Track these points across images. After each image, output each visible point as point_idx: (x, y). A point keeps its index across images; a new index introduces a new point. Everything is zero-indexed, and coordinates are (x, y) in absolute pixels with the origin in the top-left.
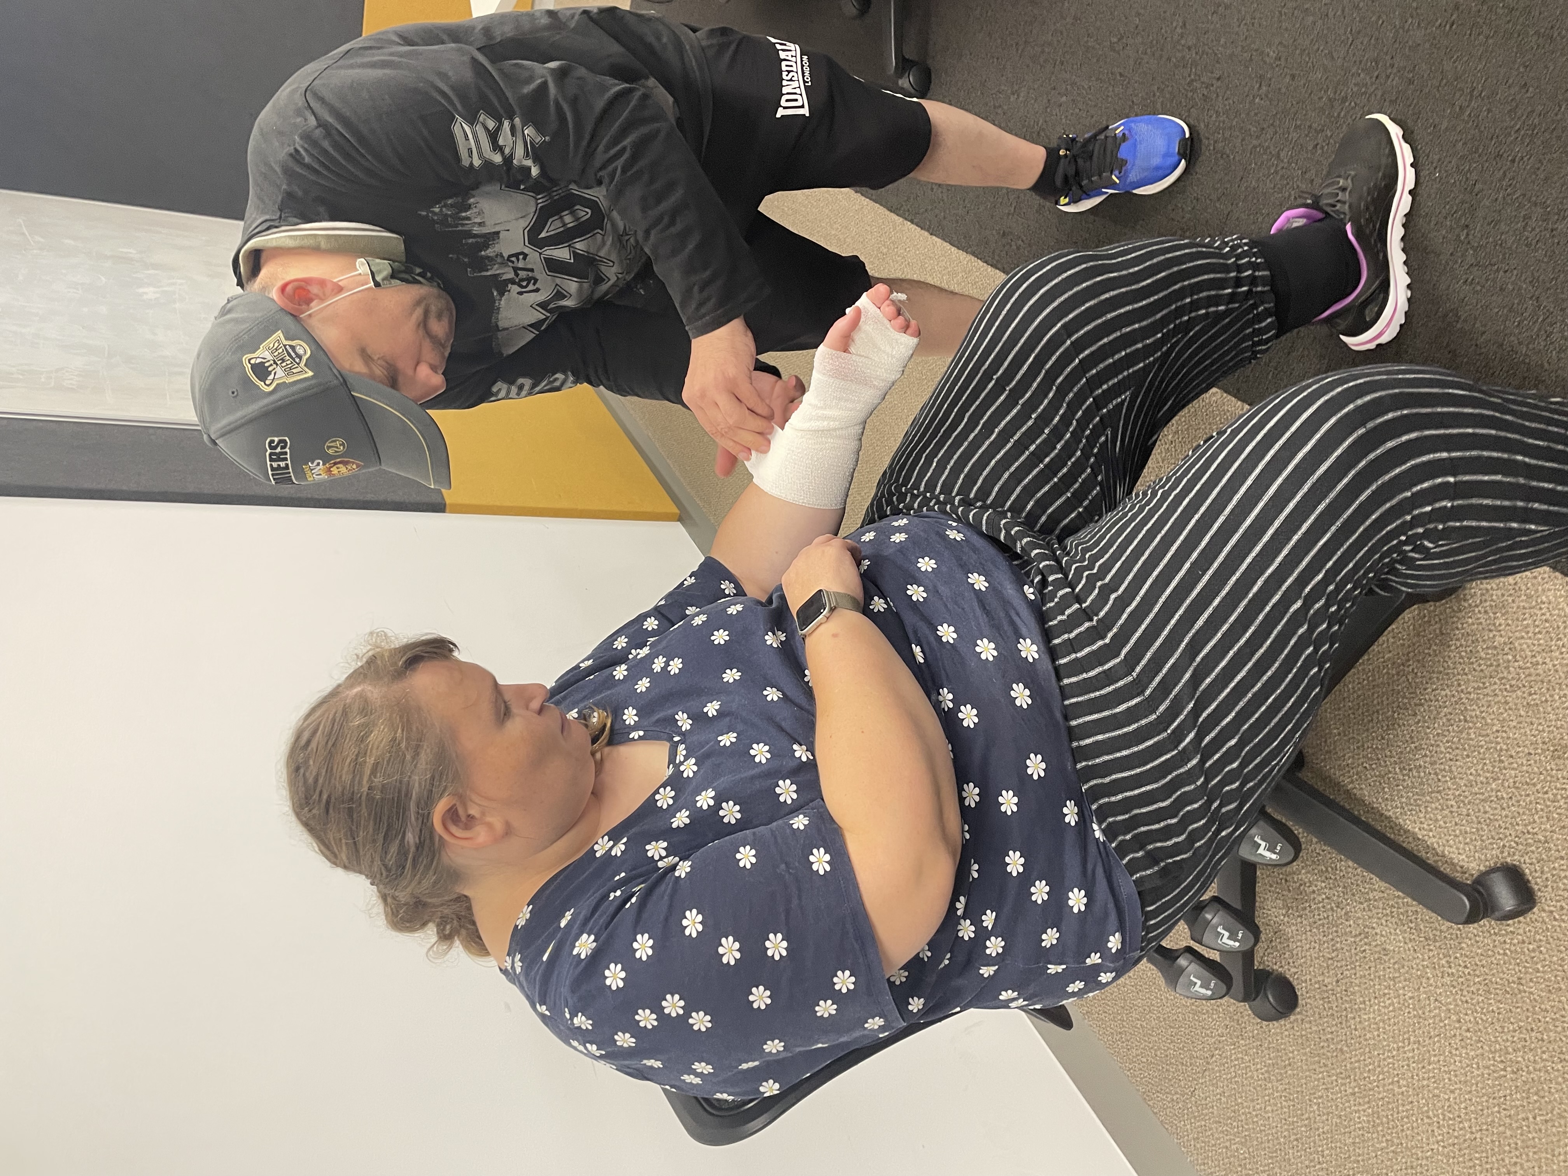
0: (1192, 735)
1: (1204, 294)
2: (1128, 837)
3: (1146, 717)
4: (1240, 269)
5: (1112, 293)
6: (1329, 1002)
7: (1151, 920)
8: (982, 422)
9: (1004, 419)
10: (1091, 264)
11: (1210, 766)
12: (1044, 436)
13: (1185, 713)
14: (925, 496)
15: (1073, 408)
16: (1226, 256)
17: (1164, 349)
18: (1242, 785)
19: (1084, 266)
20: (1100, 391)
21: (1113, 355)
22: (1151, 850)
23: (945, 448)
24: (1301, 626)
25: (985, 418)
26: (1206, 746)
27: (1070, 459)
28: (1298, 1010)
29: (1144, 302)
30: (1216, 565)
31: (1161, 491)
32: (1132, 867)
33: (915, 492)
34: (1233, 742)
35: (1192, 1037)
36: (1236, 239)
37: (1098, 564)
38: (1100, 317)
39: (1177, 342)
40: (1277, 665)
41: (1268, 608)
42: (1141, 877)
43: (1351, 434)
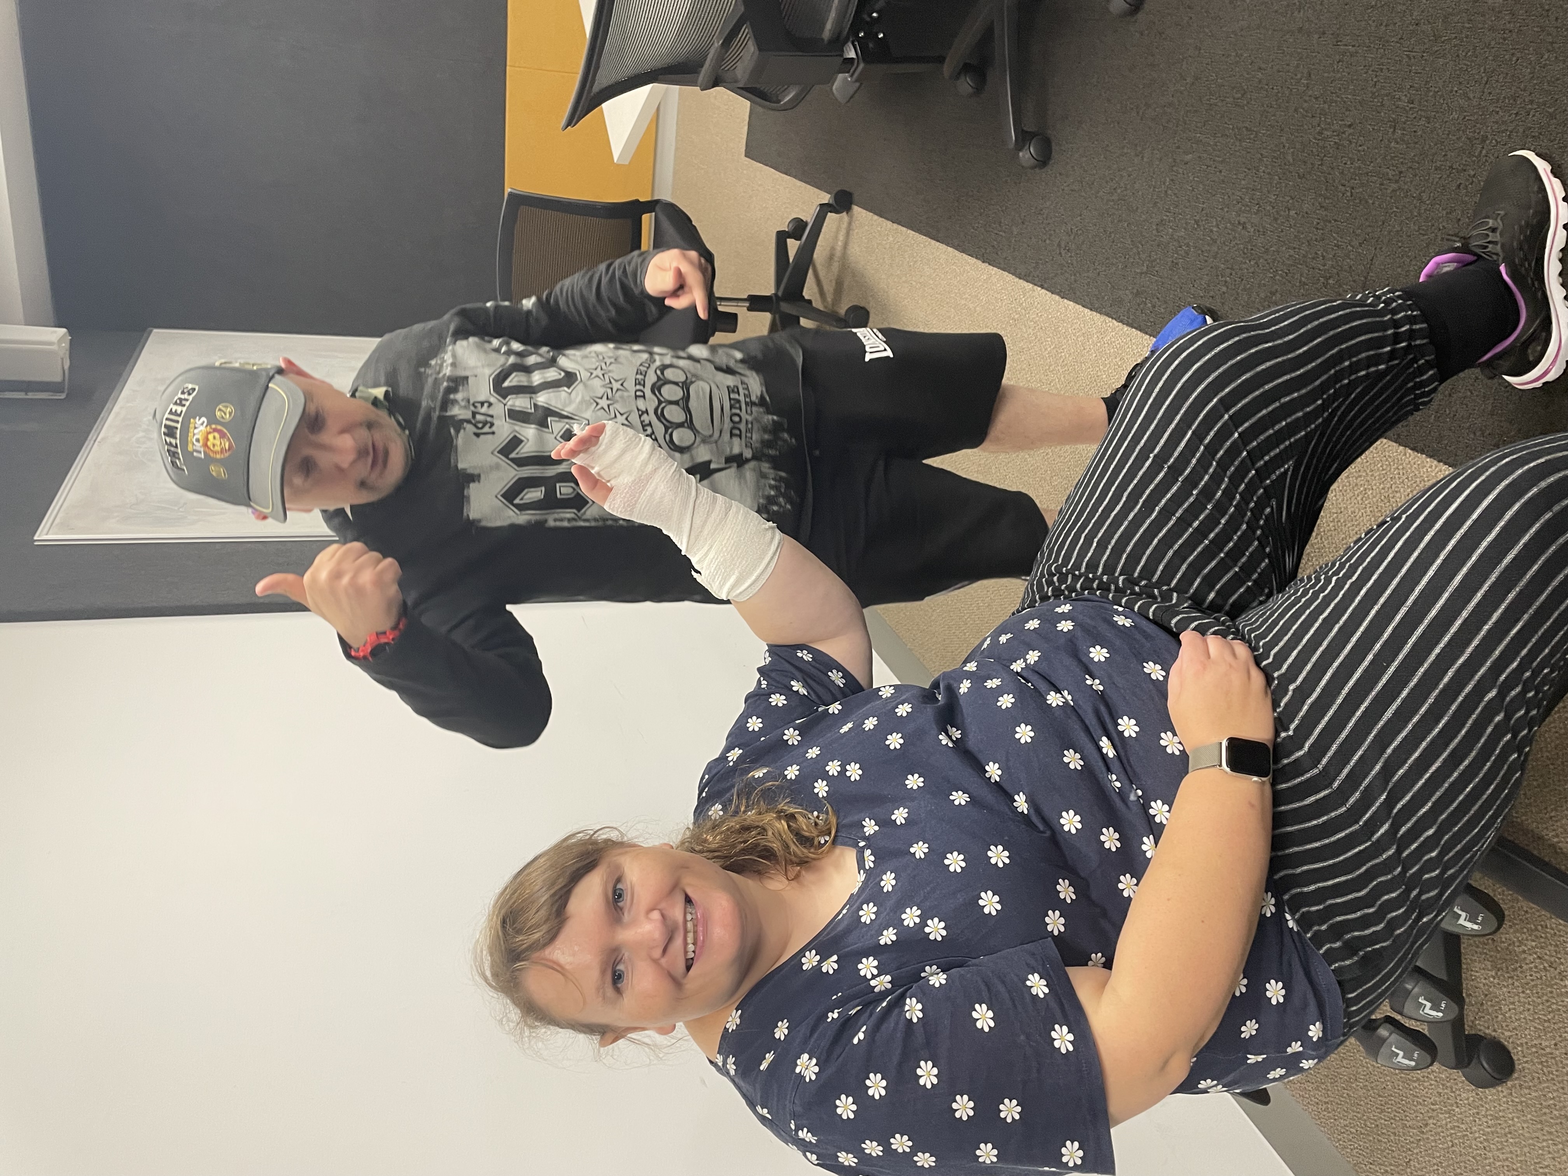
0: (1386, 827)
1: (1364, 355)
2: (1324, 927)
3: (1336, 809)
4: (1396, 324)
5: (1268, 364)
6: (1548, 1066)
7: (1353, 1006)
8: (1141, 501)
9: (1164, 496)
10: (1244, 335)
11: (1408, 855)
12: (1207, 511)
13: (1377, 804)
14: (1087, 578)
15: (1235, 481)
16: (1381, 313)
17: (1326, 415)
18: (1443, 872)
19: (1237, 339)
20: (1262, 462)
21: (1273, 426)
22: (1348, 940)
23: (1105, 528)
24: (1497, 714)
25: (1144, 497)
26: (1402, 835)
27: (1236, 533)
28: (1516, 1075)
29: (1302, 371)
30: (1401, 657)
31: (1334, 578)
32: (1330, 957)
33: (1077, 573)
34: (1431, 832)
35: (1403, 1105)
36: (1389, 292)
37: (1273, 653)
38: (1258, 389)
39: (1339, 407)
40: (1473, 754)
41: (1460, 699)
42: (1340, 967)
43: (1537, 519)
